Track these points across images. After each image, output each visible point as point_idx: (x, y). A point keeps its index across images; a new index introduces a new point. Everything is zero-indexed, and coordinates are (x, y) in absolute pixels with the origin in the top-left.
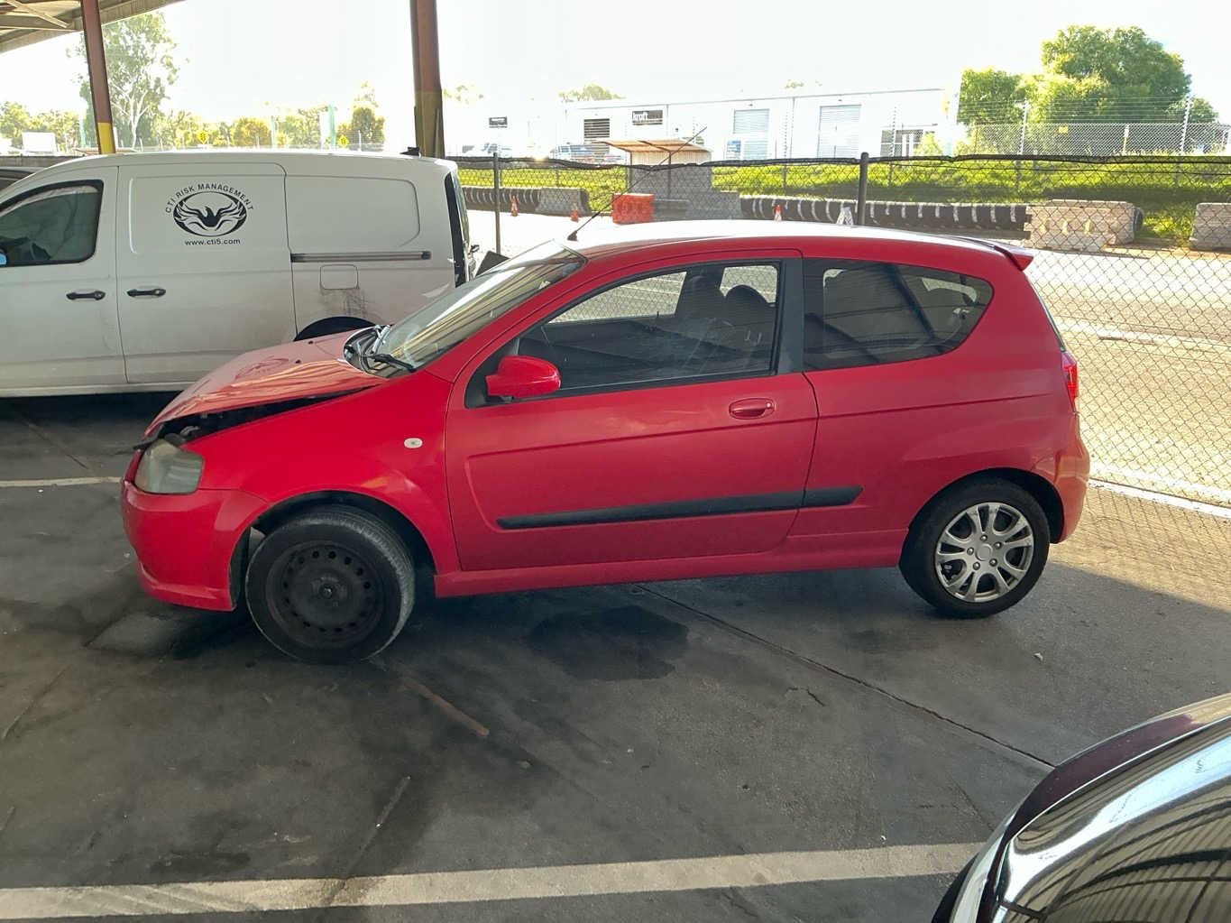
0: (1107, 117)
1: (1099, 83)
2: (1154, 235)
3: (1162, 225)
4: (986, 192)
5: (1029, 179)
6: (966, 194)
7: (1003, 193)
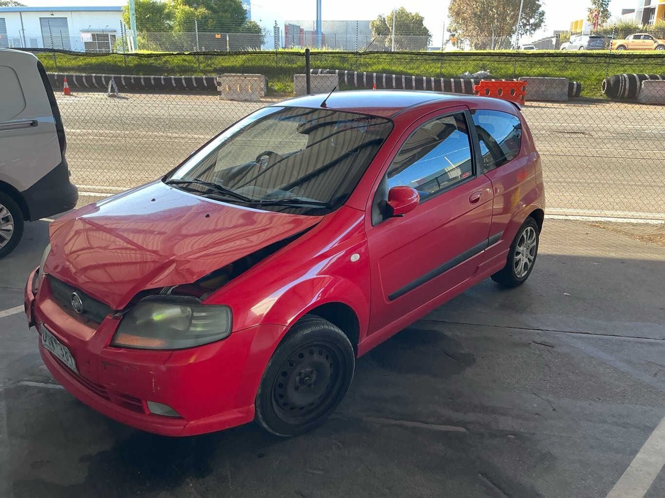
0: (214, 29)
1: (206, 11)
2: (275, 91)
3: (277, 86)
4: (183, 70)
5: (204, 63)
6: (172, 71)
7: (192, 70)
